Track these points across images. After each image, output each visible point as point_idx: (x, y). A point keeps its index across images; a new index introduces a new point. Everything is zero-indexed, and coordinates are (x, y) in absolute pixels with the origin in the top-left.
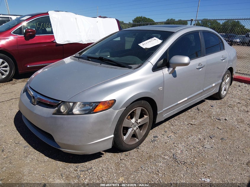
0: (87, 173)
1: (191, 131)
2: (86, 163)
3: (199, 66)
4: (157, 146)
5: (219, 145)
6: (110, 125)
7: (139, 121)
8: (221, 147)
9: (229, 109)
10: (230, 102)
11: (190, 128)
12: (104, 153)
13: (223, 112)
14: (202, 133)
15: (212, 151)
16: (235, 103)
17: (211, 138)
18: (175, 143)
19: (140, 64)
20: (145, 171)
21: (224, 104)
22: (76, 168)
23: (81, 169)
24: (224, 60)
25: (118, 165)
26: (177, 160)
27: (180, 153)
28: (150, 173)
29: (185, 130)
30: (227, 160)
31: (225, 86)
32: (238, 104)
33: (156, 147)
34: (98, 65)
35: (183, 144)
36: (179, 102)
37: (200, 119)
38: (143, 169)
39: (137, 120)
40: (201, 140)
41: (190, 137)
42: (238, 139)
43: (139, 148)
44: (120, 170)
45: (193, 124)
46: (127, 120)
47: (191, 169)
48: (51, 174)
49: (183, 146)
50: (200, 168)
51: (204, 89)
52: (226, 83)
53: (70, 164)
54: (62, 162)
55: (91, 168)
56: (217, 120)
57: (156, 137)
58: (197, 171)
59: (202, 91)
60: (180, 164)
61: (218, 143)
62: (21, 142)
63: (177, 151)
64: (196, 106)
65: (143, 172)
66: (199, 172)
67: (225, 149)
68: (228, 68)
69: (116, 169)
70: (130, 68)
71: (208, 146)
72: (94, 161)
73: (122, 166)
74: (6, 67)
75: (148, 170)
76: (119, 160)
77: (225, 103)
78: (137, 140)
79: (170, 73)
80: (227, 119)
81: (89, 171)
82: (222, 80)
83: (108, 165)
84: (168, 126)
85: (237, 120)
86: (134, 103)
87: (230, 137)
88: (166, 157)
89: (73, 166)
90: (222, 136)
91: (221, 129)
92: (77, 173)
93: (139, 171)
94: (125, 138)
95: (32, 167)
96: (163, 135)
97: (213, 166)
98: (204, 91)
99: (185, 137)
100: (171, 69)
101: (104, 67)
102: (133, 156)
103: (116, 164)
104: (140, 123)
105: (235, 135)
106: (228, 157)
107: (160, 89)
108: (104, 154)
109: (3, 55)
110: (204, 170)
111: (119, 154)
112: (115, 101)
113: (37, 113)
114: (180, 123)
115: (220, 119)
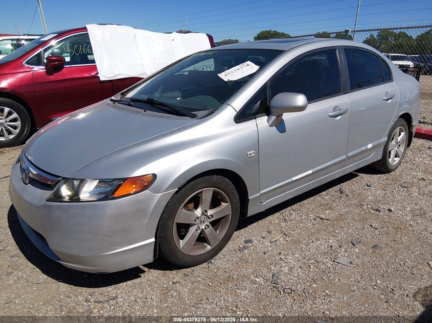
0: (105, 305)
1: (319, 231)
2: (109, 288)
3: (334, 111)
4: (246, 258)
5: (367, 259)
6: (146, 221)
7: (210, 212)
8: (369, 262)
9: (402, 190)
10: (405, 177)
11: (317, 226)
12: (146, 269)
13: (388, 197)
14: (339, 235)
15: (350, 270)
16: (414, 180)
17: (354, 245)
18: (283, 253)
19: (211, 110)
20: (212, 304)
21: (392, 181)
22: (90, 297)
23: (97, 298)
24: (390, 100)
25: (165, 292)
26: (277, 286)
27: (286, 272)
28: (221, 308)
29: (307, 228)
30: (375, 287)
31: (396, 149)
32: (420, 181)
33: (244, 260)
34: (141, 112)
35: (297, 256)
36: (294, 179)
37: (341, 207)
38: (210, 300)
39: (206, 211)
40: (334, 249)
41: (313, 242)
42: (408, 248)
43: (213, 261)
44: (166, 301)
45: (324, 218)
46: (184, 211)
47: (301, 304)
48: (43, 305)
49: (296, 260)
50: (318, 301)
51: (349, 154)
52: (397, 143)
53: (80, 289)
54: (67, 285)
55: (116, 297)
56: (372, 212)
57: (250, 241)
58: (312, 307)
59: (344, 157)
60: (282, 292)
61: (365, 255)
62: (9, 248)
63: (282, 269)
64: (339, 186)
65: (209, 307)
66: (316, 309)
67: (376, 266)
68: (400, 114)
69: (161, 301)
70: (194, 116)
71: (344, 260)
72: (124, 284)
73: (172, 296)
74: (15, 120)
75: (218, 304)
76: (171, 283)
77: (395, 180)
78: (209, 247)
79: (271, 126)
80: (393, 209)
81: (111, 302)
82: (389, 137)
83: (148, 293)
84: (277, 221)
85: (412, 211)
86: (197, 180)
87: (392, 244)
88: (257, 280)
89: (85, 291)
90: (376, 241)
91: (376, 229)
92: (89, 306)
93: (201, 306)
94: (182, 243)
95: (15, 291)
96: (264, 238)
97: (345, 298)
98: (349, 158)
99: (304, 242)
100: (274, 118)
101: (150, 115)
102: (199, 276)
103: (162, 290)
104: (212, 216)
105: (403, 240)
106: (379, 282)
107: (250, 154)
108: (145, 272)
109: (10, 100)
110: (326, 307)
111: (174, 272)
112: (155, 176)
113: (26, 199)
114: (300, 216)
115: (379, 209)
